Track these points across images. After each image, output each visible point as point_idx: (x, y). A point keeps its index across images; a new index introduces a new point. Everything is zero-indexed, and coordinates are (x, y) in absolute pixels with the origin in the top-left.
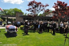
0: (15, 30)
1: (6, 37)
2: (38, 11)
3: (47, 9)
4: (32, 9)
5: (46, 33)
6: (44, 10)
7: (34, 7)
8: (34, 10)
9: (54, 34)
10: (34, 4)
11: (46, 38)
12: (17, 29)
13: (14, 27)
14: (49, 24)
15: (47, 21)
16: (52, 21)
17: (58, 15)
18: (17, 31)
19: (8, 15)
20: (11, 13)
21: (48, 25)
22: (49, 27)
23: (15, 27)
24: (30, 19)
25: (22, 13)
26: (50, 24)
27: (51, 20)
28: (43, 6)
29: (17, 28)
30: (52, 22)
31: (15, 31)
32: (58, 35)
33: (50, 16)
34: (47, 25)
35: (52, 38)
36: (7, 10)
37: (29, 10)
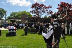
0: (14, 30)
7: (37, 9)
10: (37, 6)
12: (15, 29)
18: (15, 31)
23: (14, 28)
36: (16, 13)
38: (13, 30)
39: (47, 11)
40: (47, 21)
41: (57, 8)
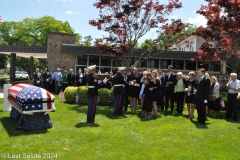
0: (45, 105)
1: (5, 135)
2: (136, 26)
3: (174, 22)
4: (114, 21)
5: (169, 117)
6: (160, 25)
7: (122, 10)
8: (121, 24)
9: (201, 122)
11: (169, 139)
13: (40, 94)
14: (180, 82)
15: (174, 68)
16: (194, 69)
17: (220, 44)
18: (49, 107)
19: (16, 43)
20: (27, 35)
21: (179, 87)
22: (184, 93)
23: (44, 93)
24: (105, 62)
25: (73, 36)
26: (186, 83)
27: (191, 66)
28: (159, 8)
29: (52, 96)
30: (192, 72)
31: (41, 108)
32: (218, 125)
33: (187, 50)
34: (172, 87)
35: (193, 137)
36: (13, 23)
37: (103, 25)
38: (38, 102)
39: (162, 20)
40: (169, 62)
41: (199, 9)
